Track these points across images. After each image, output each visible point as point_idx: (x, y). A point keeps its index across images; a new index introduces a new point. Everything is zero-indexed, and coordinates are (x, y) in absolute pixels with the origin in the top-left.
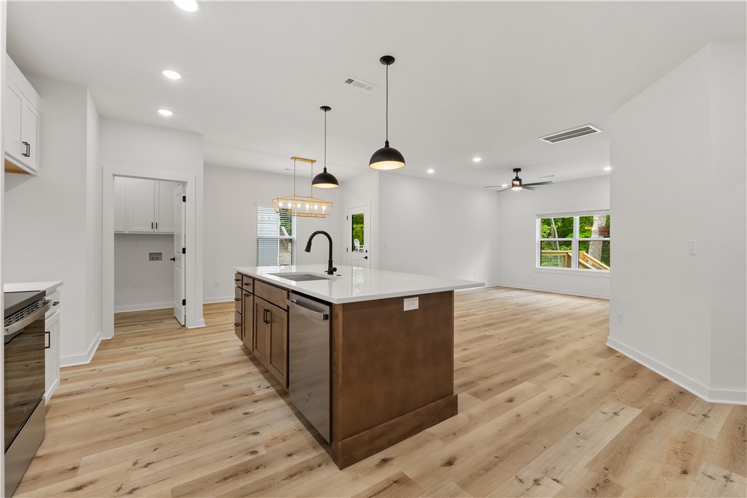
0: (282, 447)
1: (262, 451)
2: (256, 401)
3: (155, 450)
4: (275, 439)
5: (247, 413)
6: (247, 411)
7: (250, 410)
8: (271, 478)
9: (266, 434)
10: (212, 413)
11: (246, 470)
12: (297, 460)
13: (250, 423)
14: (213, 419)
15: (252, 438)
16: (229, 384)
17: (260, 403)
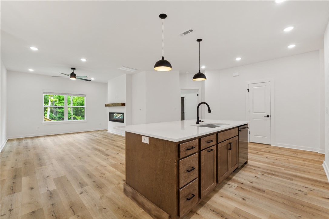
0: (253, 171)
1: (260, 173)
2: (242, 183)
3: (297, 194)
5: (251, 182)
7: (249, 183)
8: (264, 169)
9: (254, 175)
10: (265, 192)
11: (269, 173)
12: (254, 168)
13: (254, 180)
14: (267, 189)
15: (259, 177)
16: (241, 199)
17: (241, 182)
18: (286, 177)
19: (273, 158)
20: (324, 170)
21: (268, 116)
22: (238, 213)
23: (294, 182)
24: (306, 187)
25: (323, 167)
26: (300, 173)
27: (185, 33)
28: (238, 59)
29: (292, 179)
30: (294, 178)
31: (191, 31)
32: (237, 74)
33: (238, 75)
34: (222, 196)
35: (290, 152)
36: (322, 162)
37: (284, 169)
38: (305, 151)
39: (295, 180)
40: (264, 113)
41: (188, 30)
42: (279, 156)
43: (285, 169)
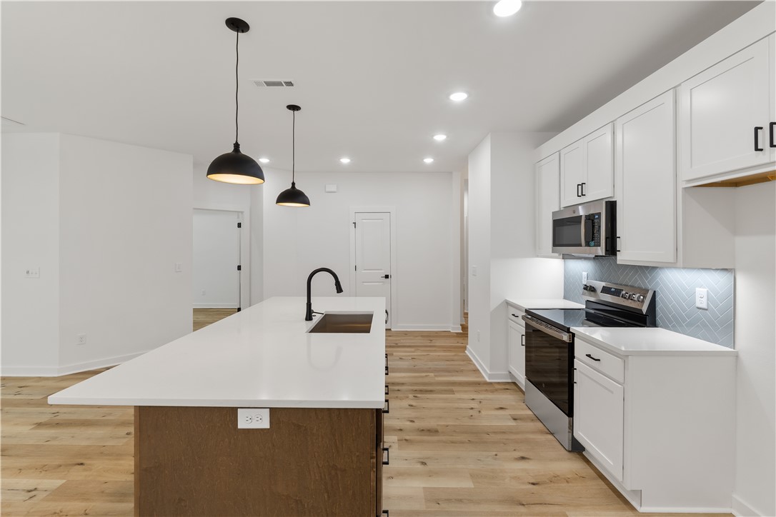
0: (400, 395)
1: (411, 396)
2: (401, 430)
3: (471, 416)
4: (401, 399)
5: (412, 421)
6: (411, 423)
7: (408, 423)
8: (411, 386)
9: (405, 403)
11: (421, 391)
12: (396, 388)
13: (411, 413)
14: (438, 425)
15: (414, 404)
16: (419, 466)
17: (399, 428)
18: (445, 391)
19: (409, 356)
20: (471, 361)
21: (387, 277)
22: (434, 498)
23: (457, 396)
24: (473, 399)
25: (468, 356)
26: (453, 376)
27: (269, 84)
28: (345, 161)
29: (452, 392)
30: (454, 388)
31: (289, 84)
32: (333, 188)
33: (335, 190)
34: (389, 476)
35: (420, 338)
36: (465, 348)
37: (435, 376)
38: (437, 332)
39: (458, 392)
40: (381, 270)
41: (282, 80)
42: (413, 350)
43: (436, 374)
